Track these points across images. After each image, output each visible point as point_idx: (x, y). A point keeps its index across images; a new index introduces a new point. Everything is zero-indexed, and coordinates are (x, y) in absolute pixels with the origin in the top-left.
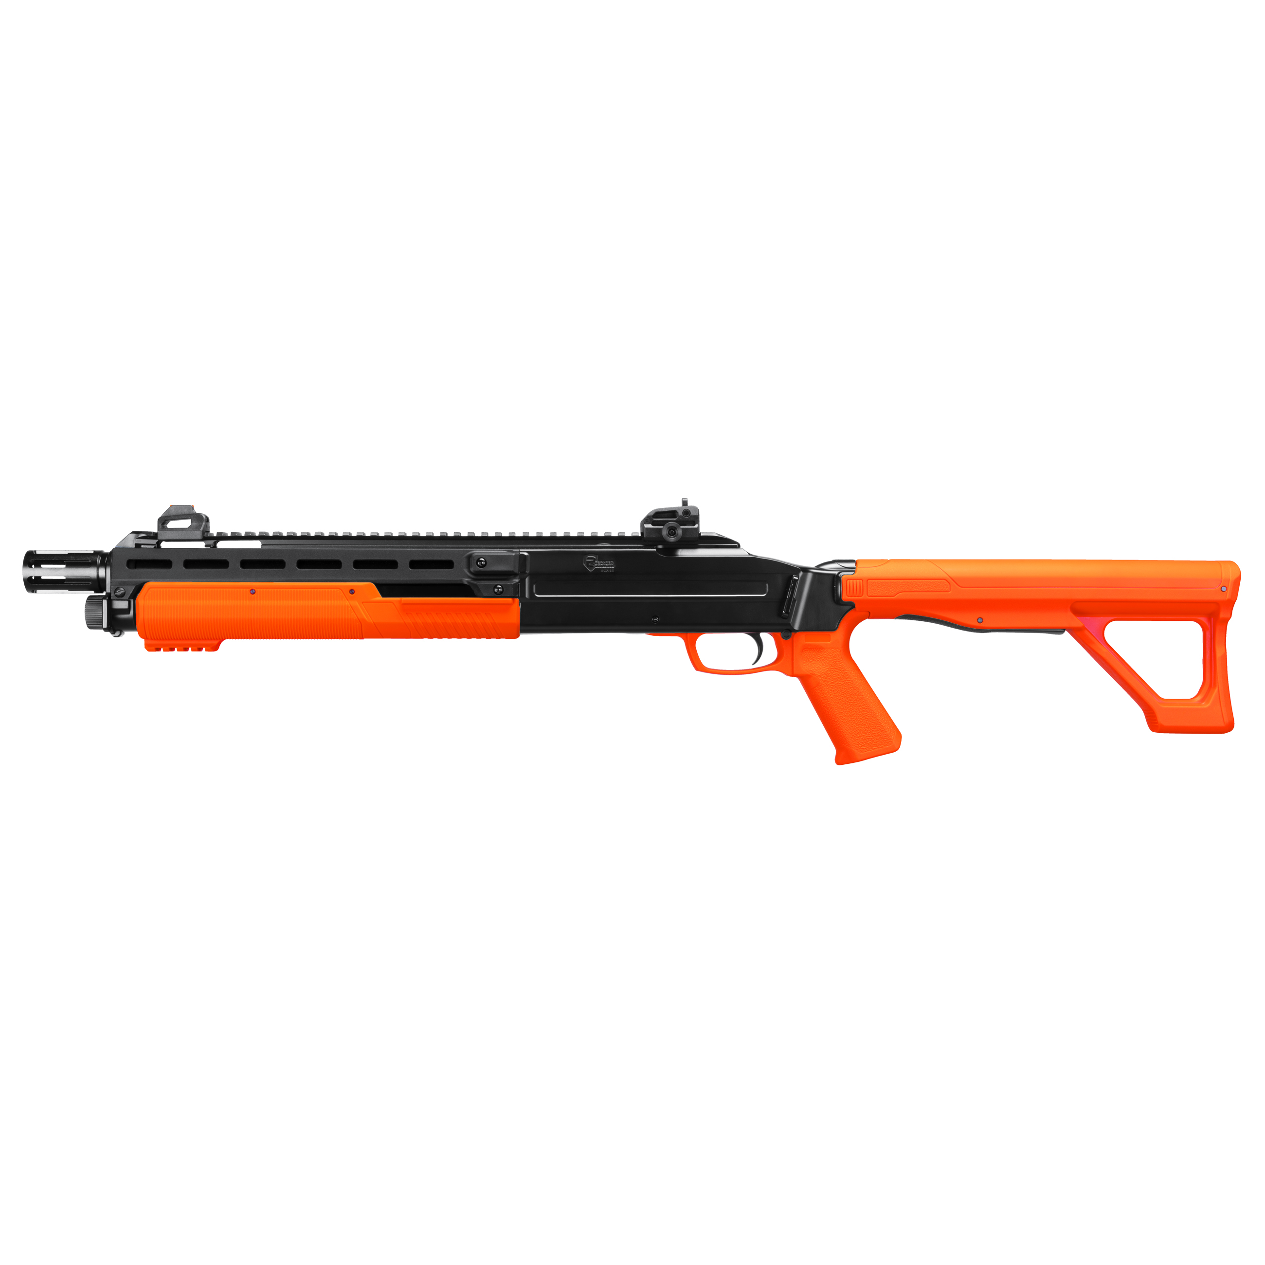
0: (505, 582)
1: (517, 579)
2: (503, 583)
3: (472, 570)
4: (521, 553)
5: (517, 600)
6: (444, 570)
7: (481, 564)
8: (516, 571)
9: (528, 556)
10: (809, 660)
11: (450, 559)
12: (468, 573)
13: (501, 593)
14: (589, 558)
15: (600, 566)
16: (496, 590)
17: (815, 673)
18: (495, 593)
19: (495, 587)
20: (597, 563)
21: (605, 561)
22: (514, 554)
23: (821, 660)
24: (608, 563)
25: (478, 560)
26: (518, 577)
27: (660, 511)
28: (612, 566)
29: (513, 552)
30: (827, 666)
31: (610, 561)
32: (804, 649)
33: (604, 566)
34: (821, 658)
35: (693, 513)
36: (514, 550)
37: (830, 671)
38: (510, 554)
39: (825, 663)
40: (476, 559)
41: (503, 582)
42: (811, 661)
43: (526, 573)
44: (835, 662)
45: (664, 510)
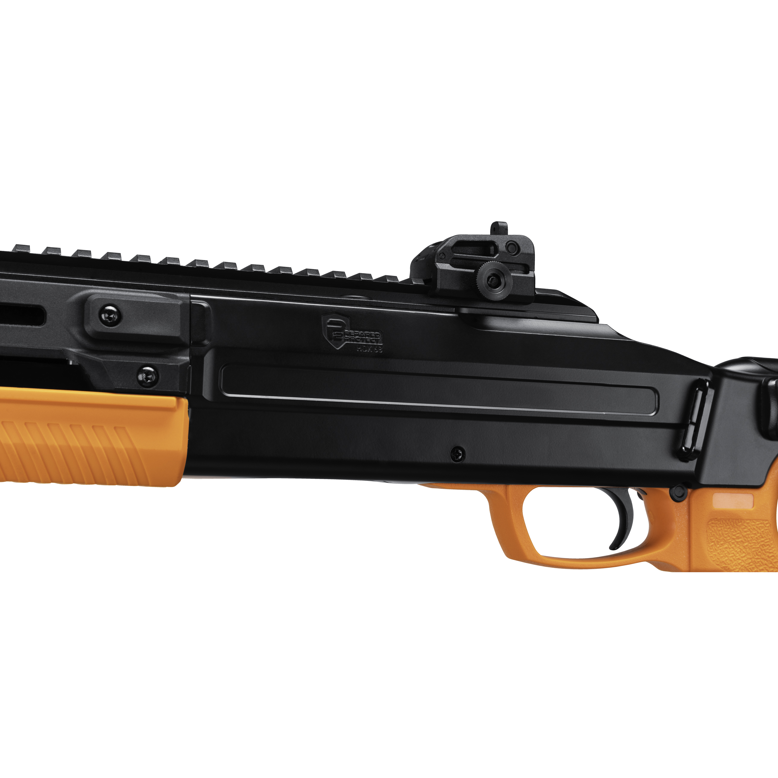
0: (161, 359)
1: (185, 356)
2: (157, 361)
3: (88, 329)
4: (194, 302)
5: (185, 402)
6: (24, 326)
7: (110, 318)
8: (186, 339)
9: (208, 308)
10: (718, 542)
11: (37, 303)
12: (78, 337)
13: (153, 384)
14: (332, 323)
15: (356, 340)
16: (141, 377)
17: (729, 566)
18: (141, 383)
19: (140, 371)
20: (350, 334)
21: (364, 330)
22: (180, 302)
23: (737, 542)
24: (370, 336)
25: (103, 310)
26: (188, 351)
27: (465, 239)
28: (377, 341)
29: (176, 298)
30: (749, 554)
31: (375, 331)
32: (711, 520)
33: (363, 340)
34: (738, 538)
35: (523, 250)
36: (178, 295)
37: (755, 563)
38: (173, 301)
39: (744, 547)
40: (100, 306)
41: (158, 359)
42: (722, 544)
43: (204, 345)
44: (762, 545)
45: (471, 239)
